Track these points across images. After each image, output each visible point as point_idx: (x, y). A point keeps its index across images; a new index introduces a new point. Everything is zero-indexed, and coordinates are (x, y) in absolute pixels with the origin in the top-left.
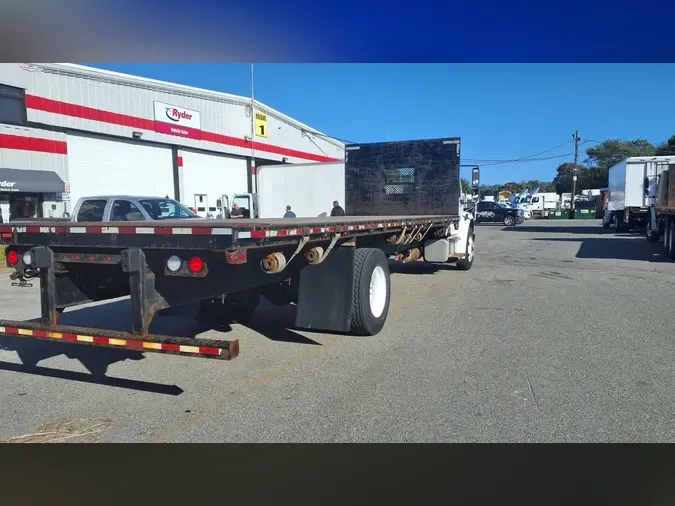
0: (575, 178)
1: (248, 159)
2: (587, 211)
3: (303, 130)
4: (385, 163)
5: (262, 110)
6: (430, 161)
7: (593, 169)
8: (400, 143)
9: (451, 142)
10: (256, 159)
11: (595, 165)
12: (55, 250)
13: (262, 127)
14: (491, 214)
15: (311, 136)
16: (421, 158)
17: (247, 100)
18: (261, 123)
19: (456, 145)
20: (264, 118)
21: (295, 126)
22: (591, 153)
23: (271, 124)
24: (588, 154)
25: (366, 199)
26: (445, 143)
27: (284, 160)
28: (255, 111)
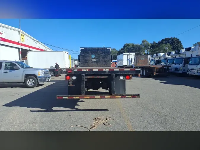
1: (19, 49)
3: (34, 40)
4: (91, 53)
5: (23, 33)
6: (104, 53)
8: (96, 48)
9: (108, 49)
10: (21, 49)
12: (86, 75)
13: (23, 38)
15: (36, 42)
16: (101, 52)
17: (19, 30)
18: (23, 37)
19: (110, 49)
20: (23, 36)
21: (32, 39)
23: (25, 37)
25: (86, 62)
26: (107, 49)
27: (29, 49)
28: (21, 33)
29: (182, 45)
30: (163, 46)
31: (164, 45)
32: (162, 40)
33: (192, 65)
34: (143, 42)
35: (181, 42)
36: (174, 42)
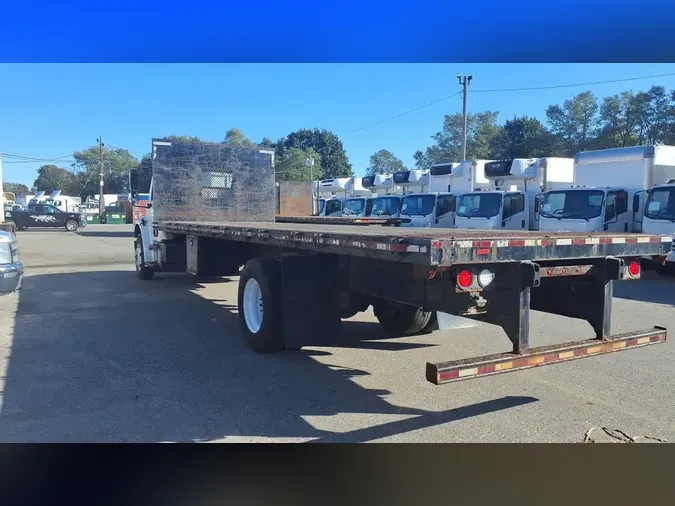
0: (102, 183)
2: (118, 216)
4: (201, 165)
7: (81, 174)
9: (266, 152)
11: (83, 169)
14: (50, 218)
16: (239, 164)
19: (271, 155)
22: (78, 157)
24: (76, 157)
25: (178, 203)
26: (261, 152)
29: (346, 154)
30: (297, 156)
31: (299, 151)
32: (292, 137)
33: (469, 217)
34: (230, 134)
35: (344, 148)
36: (324, 144)
